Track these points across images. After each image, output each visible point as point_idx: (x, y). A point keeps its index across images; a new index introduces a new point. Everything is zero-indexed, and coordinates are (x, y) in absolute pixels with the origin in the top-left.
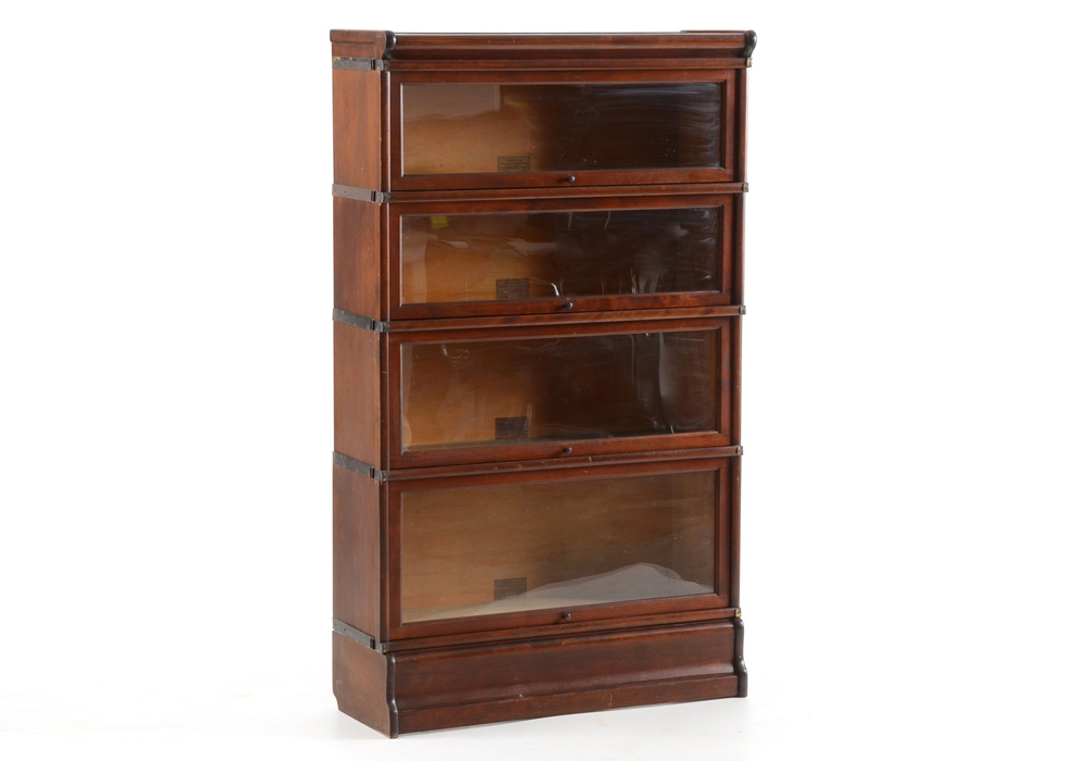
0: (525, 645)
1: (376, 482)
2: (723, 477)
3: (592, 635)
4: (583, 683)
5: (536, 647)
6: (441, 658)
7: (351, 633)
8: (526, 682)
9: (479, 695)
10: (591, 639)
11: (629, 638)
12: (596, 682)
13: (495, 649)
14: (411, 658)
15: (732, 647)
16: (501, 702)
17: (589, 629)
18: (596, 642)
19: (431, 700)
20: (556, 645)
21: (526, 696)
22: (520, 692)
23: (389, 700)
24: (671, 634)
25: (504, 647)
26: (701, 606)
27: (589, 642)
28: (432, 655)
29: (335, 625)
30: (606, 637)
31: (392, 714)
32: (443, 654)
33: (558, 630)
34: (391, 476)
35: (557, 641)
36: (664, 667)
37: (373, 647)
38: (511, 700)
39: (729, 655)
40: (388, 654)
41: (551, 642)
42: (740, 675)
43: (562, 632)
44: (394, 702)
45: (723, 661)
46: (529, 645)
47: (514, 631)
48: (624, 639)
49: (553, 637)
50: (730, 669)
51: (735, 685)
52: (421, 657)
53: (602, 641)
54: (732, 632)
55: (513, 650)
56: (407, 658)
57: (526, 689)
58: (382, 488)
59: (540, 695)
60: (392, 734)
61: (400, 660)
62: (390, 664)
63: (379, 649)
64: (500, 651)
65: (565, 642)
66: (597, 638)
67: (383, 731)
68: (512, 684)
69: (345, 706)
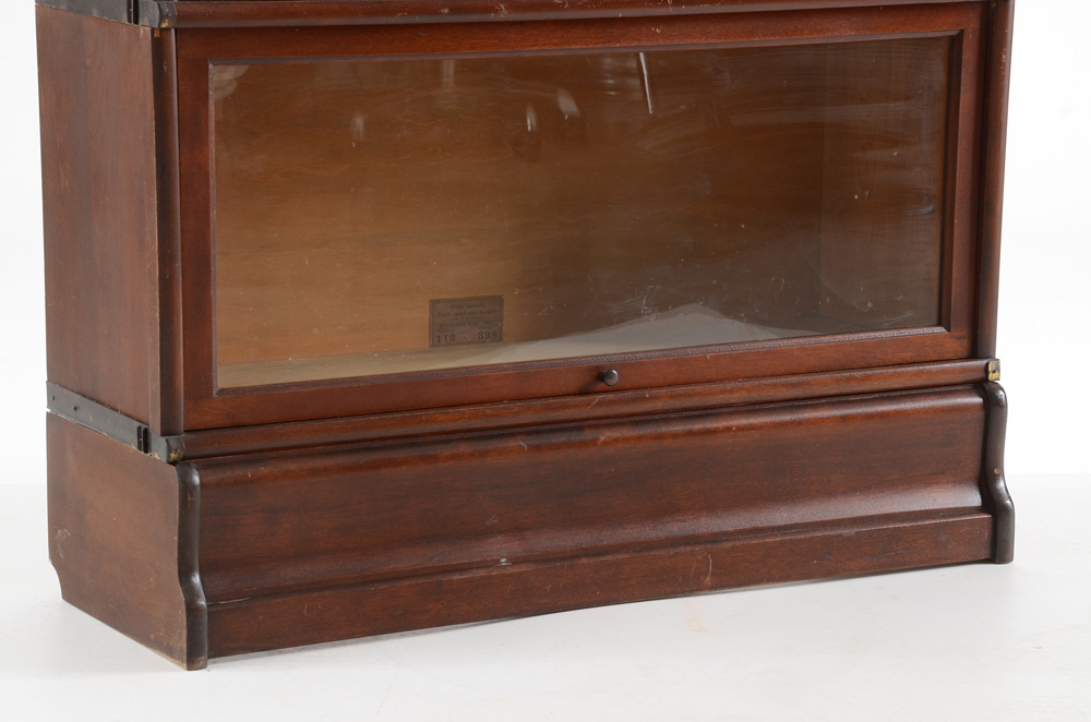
0: (512, 443)
1: (144, 31)
2: (969, 56)
3: (667, 421)
4: (649, 532)
5: (538, 448)
6: (314, 472)
7: (91, 415)
8: (516, 529)
9: (406, 560)
10: (664, 429)
11: (752, 427)
12: (675, 528)
13: (445, 451)
14: (239, 472)
15: (978, 448)
16: (456, 577)
17: (659, 405)
18: (675, 436)
19: (290, 574)
20: (584, 444)
21: (514, 561)
22: (501, 551)
23: (184, 575)
24: (844, 418)
25: (464, 448)
26: (908, 355)
27: (660, 437)
28: (293, 466)
29: (52, 399)
30: (698, 426)
31: (192, 609)
32: (319, 463)
33: (591, 407)
34: (181, 17)
35: (588, 435)
36: (828, 493)
37: (145, 444)
38: (482, 573)
39: (972, 465)
40: (181, 463)
41: (575, 437)
42: (996, 511)
43: (599, 412)
44: (197, 579)
45: (958, 480)
46: (522, 443)
47: (488, 409)
48: (741, 429)
49: (579, 425)
50: (974, 499)
51: (987, 534)
52: (263, 470)
53: (691, 433)
54: (980, 414)
55: (485, 454)
56: (228, 474)
57: (515, 546)
58: (159, 45)
59: (546, 559)
60: (193, 659)
61: (213, 477)
62: (186, 487)
63: (160, 450)
64: (454, 457)
65: (605, 435)
66: (678, 428)
67: (168, 651)
68: (484, 533)
69: (76, 592)
